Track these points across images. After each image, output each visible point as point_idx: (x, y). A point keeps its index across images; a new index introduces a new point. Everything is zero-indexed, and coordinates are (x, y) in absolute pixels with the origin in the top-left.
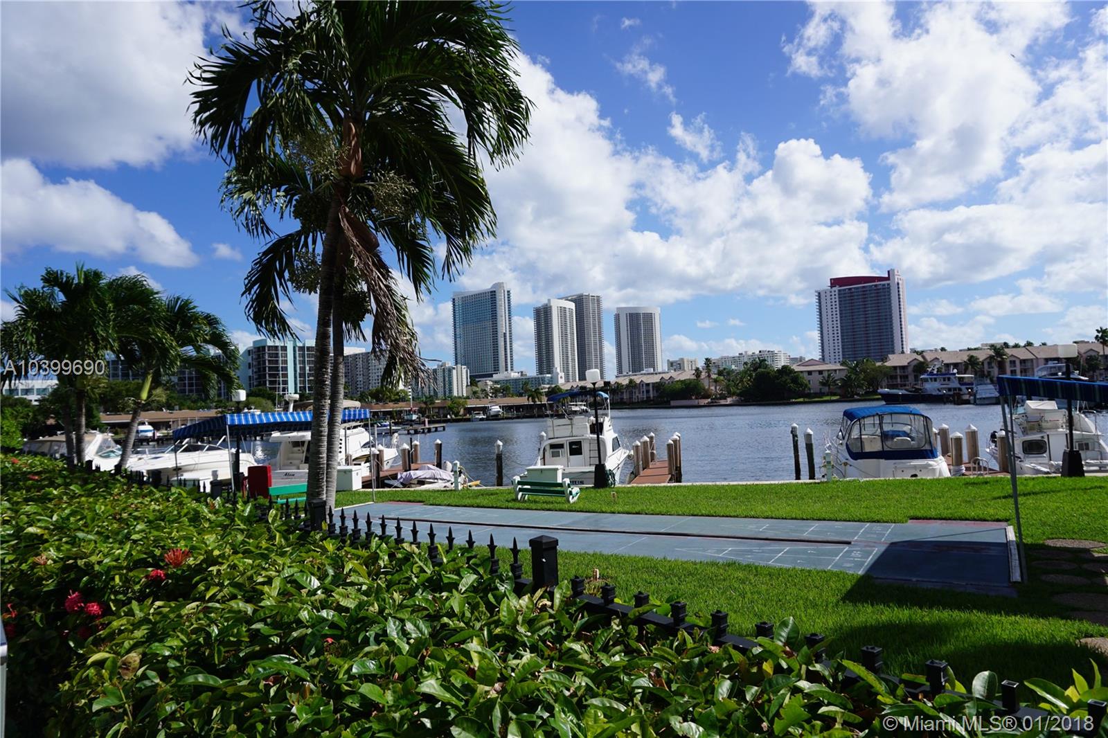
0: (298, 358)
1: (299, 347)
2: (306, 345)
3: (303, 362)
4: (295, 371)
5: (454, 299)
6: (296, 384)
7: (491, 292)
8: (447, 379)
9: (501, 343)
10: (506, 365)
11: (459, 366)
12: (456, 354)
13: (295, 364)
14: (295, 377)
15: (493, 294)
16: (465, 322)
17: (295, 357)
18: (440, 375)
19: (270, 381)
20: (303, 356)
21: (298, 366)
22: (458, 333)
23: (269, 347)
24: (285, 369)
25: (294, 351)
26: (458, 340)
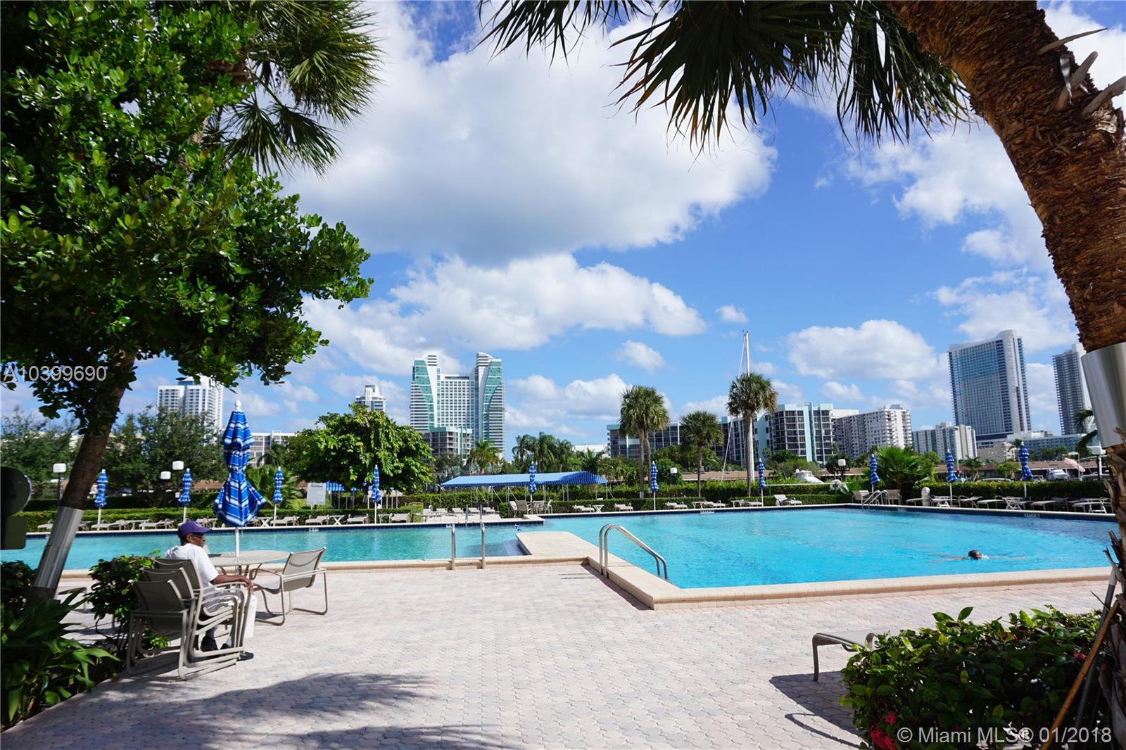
0: (814, 422)
1: (815, 411)
2: (821, 409)
3: (819, 426)
4: (812, 434)
5: (950, 353)
6: (813, 447)
7: (997, 342)
8: (948, 441)
9: (1013, 399)
10: (1021, 424)
11: (962, 426)
12: (956, 413)
13: (811, 428)
14: (812, 441)
15: (999, 344)
16: (966, 377)
17: (811, 421)
18: (939, 437)
19: (789, 445)
20: (819, 420)
21: (814, 429)
22: (957, 389)
23: (787, 412)
24: (802, 433)
25: (810, 415)
26: (958, 398)
